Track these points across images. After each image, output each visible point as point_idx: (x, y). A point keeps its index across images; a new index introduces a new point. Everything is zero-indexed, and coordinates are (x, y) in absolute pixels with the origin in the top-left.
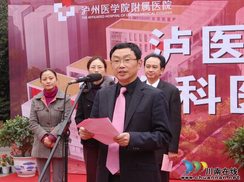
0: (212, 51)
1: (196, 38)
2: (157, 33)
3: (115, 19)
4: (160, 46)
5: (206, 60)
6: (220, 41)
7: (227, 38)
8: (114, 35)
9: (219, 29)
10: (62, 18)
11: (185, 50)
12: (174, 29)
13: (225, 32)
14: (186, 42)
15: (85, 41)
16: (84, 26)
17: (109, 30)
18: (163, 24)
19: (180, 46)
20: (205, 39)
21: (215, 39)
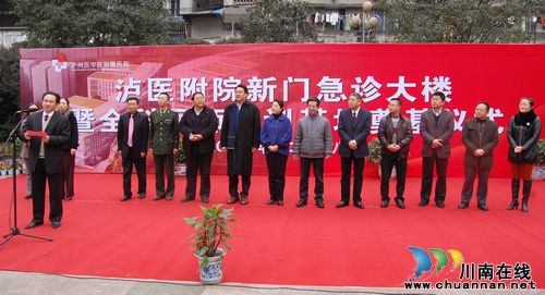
0: (154, 93)
1: (144, 85)
2: (120, 81)
3: (93, 72)
4: (122, 90)
5: (150, 99)
6: (158, 88)
7: (162, 86)
8: (93, 82)
9: (158, 80)
10: (58, 70)
11: (138, 93)
12: (131, 80)
13: (161, 82)
14: (138, 87)
15: (73, 86)
16: (73, 76)
17: (89, 79)
18: (124, 76)
19: (134, 90)
20: (150, 86)
21: (156, 86)
